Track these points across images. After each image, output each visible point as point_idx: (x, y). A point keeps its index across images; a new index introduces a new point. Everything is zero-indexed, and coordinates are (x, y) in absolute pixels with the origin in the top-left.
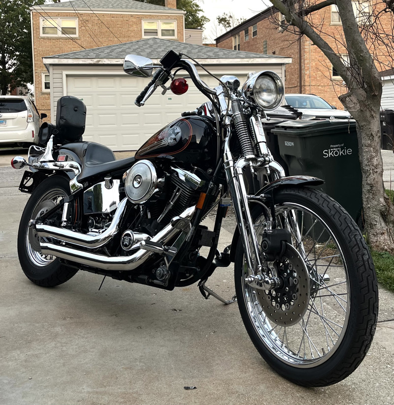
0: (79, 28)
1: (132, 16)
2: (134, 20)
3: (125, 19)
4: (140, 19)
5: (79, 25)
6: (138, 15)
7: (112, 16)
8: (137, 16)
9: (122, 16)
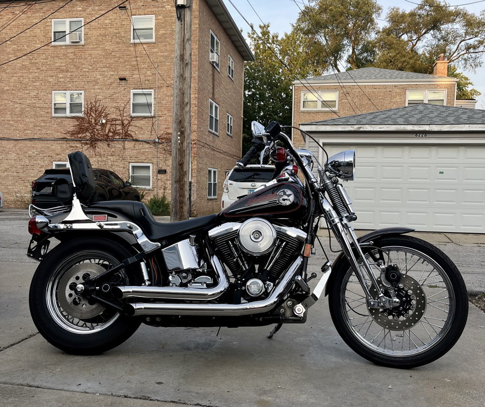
0: (339, 101)
1: (396, 86)
2: (398, 91)
3: (388, 90)
4: (404, 89)
5: (339, 98)
6: (402, 85)
7: (374, 87)
8: (401, 87)
9: (385, 87)
